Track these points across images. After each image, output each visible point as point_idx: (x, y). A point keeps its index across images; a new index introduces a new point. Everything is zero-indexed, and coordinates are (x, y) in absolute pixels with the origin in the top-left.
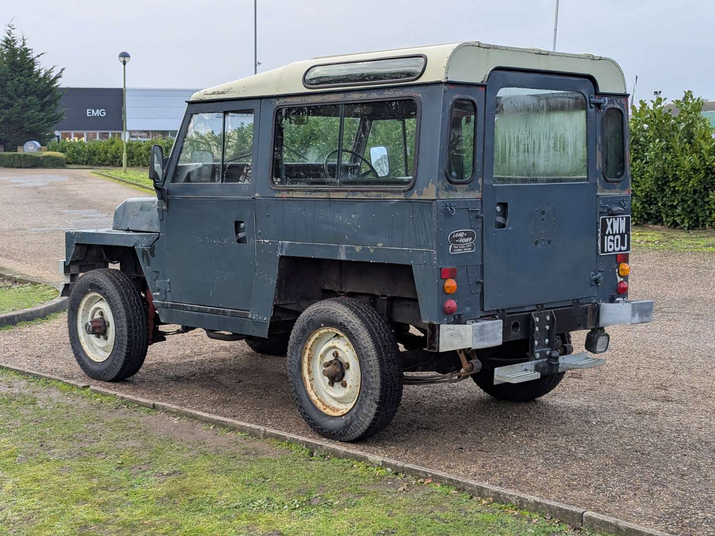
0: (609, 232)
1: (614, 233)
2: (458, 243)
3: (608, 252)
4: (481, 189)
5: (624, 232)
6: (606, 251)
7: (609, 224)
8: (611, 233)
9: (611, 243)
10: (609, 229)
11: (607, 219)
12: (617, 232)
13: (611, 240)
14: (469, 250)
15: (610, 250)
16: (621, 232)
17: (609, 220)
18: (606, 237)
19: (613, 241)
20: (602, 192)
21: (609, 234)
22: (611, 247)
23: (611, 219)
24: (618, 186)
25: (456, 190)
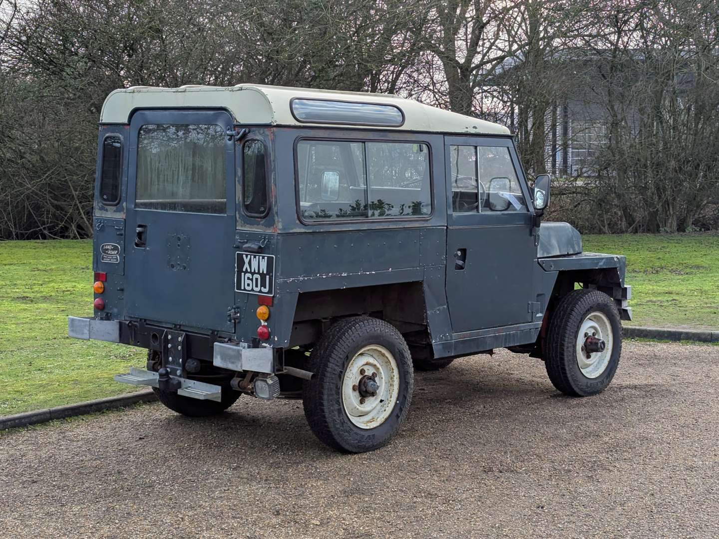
0: (246, 269)
1: (253, 271)
2: (107, 253)
3: (245, 289)
4: (125, 211)
5: (265, 272)
6: (243, 288)
7: (246, 261)
8: (249, 270)
9: (250, 282)
10: (246, 266)
11: (244, 256)
12: (257, 271)
13: (248, 278)
14: (114, 261)
15: (247, 288)
16: (261, 272)
17: (247, 257)
18: (243, 274)
19: (252, 280)
20: (242, 226)
21: (246, 272)
22: (248, 285)
23: (249, 256)
24: (261, 222)
25: (107, 210)
